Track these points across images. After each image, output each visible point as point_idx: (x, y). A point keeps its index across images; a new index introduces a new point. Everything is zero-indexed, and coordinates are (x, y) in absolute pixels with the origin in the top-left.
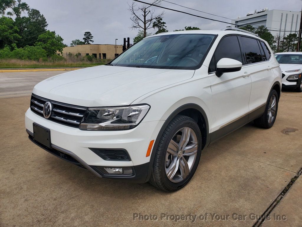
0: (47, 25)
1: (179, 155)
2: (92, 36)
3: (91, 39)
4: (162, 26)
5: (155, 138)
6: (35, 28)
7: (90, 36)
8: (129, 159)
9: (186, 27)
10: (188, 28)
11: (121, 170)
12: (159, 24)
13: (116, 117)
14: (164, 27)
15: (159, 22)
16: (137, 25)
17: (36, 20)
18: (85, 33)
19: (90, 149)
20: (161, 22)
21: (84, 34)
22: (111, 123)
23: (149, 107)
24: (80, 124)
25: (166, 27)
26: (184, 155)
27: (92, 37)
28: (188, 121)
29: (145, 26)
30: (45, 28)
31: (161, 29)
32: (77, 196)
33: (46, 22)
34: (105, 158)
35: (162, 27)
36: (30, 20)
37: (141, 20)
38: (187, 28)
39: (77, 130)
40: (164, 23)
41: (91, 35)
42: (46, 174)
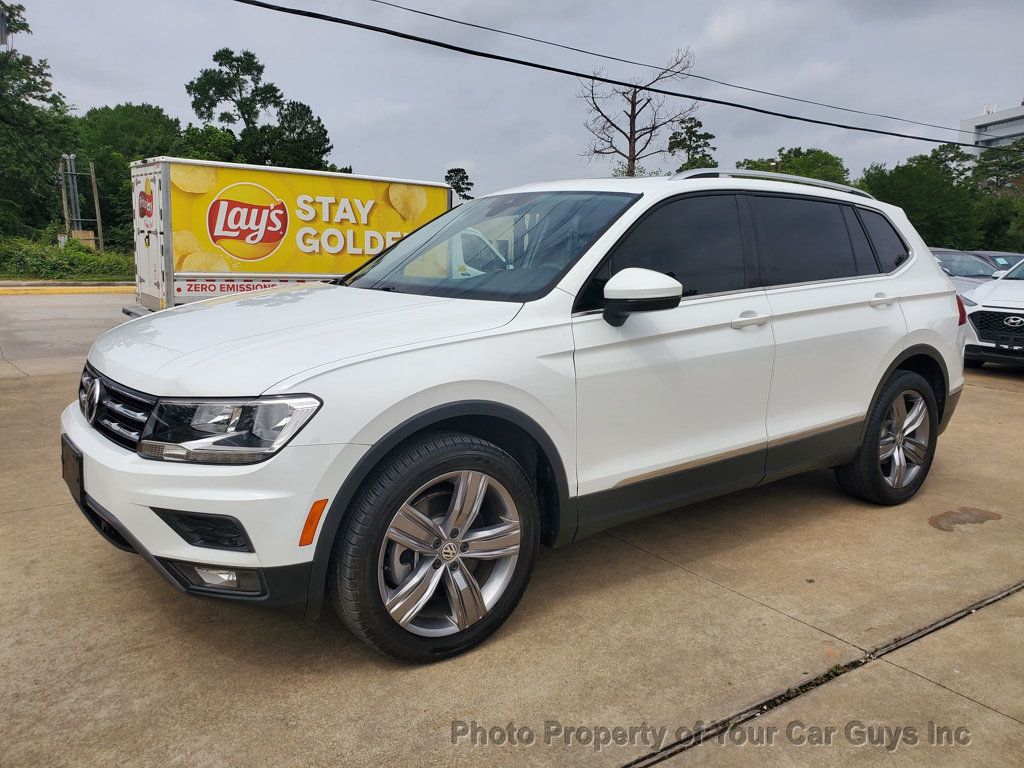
0: (329, 150)
1: (444, 556)
2: (469, 181)
3: (467, 193)
4: (700, 146)
5: (331, 494)
6: (295, 158)
7: (463, 184)
8: (246, 546)
9: (783, 149)
10: (789, 152)
11: (232, 577)
12: (690, 139)
13: (233, 429)
14: (708, 151)
15: (691, 132)
16: (607, 145)
17: (300, 134)
18: (449, 172)
19: (155, 510)
20: (698, 133)
21: (446, 177)
22: (215, 443)
23: (318, 403)
24: (140, 440)
25: (714, 149)
26: (465, 555)
27: (468, 184)
28: (477, 453)
29: (632, 149)
30: (324, 158)
31: (697, 156)
32: (152, 646)
33: (328, 141)
34: (191, 541)
35: (699, 149)
36: (281, 135)
37: (618, 128)
38: (785, 152)
39: (134, 456)
40: (708, 136)
41: (467, 177)
42: (110, 582)
